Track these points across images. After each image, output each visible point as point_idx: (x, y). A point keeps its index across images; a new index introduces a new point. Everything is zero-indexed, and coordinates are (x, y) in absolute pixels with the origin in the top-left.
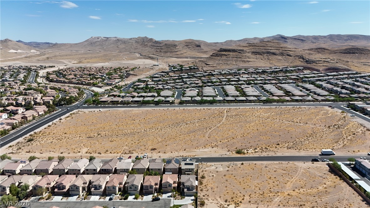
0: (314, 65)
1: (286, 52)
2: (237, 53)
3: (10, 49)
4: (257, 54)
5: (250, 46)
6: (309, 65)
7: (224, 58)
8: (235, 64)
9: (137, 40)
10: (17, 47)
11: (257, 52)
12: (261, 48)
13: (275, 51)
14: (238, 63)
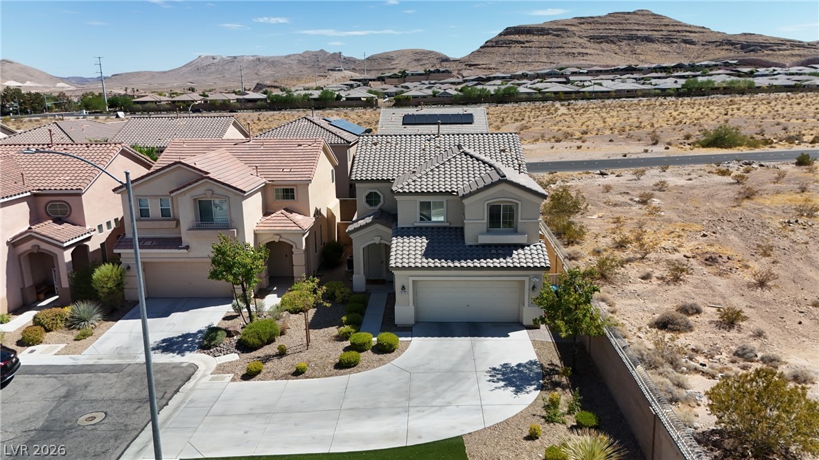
0: (768, 55)
1: (680, 34)
2: (550, 36)
3: (8, 80)
4: (602, 42)
5: (583, 23)
6: (752, 56)
7: (516, 49)
8: (546, 61)
9: (301, 58)
10: (24, 75)
11: (602, 37)
12: (612, 27)
13: (650, 33)
14: (555, 58)
